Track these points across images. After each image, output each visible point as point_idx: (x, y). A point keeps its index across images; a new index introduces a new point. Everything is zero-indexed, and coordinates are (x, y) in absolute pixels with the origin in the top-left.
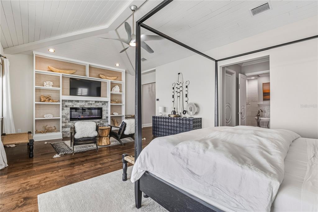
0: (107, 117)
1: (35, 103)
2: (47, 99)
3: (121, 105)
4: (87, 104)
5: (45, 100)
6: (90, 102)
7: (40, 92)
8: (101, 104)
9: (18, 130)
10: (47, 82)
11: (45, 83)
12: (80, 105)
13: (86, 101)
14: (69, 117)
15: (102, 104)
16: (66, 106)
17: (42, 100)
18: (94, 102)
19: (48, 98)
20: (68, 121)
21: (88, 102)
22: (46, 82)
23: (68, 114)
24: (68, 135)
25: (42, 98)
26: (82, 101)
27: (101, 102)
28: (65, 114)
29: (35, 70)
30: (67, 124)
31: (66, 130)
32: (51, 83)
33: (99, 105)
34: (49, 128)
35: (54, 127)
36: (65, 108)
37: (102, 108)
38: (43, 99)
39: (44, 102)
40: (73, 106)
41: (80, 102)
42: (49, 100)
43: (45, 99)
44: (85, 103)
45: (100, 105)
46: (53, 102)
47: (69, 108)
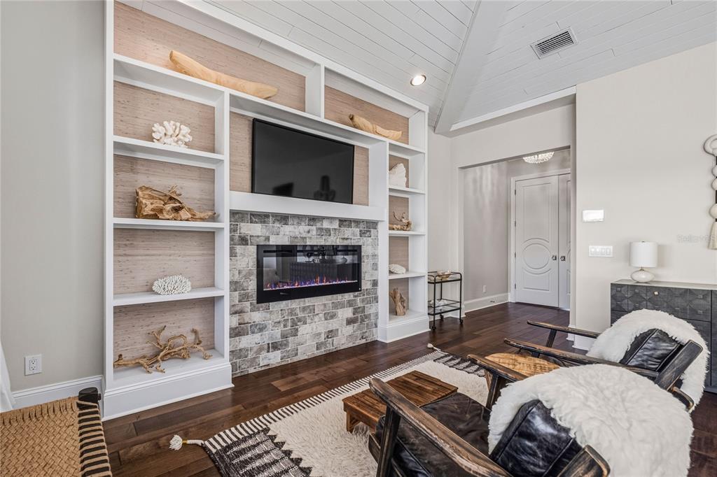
0: (375, 283)
1: (111, 221)
2: (168, 207)
3: (406, 238)
4: (314, 233)
5: (161, 211)
6: (326, 225)
7: (132, 170)
8: (357, 231)
9: (28, 358)
10: (166, 123)
11: (157, 127)
12: (292, 234)
13: (313, 219)
14: (252, 286)
15: (362, 234)
16: (244, 241)
17: (147, 210)
18: (336, 225)
19: (171, 198)
20: (248, 304)
21: (319, 225)
22: (162, 124)
23: (250, 273)
24: (251, 366)
25: (144, 201)
26: (299, 218)
27: (357, 222)
28: (240, 272)
29: (111, 56)
30: (246, 318)
31: (241, 346)
32: (185, 130)
33: (351, 236)
34: (174, 338)
35: (195, 332)
36: (239, 249)
37: (361, 246)
38: (150, 207)
39: (155, 217)
40: (268, 239)
41: (290, 222)
42: (177, 210)
43: (159, 204)
44: (307, 228)
45: (354, 234)
46: (194, 218)
47: (252, 250)
